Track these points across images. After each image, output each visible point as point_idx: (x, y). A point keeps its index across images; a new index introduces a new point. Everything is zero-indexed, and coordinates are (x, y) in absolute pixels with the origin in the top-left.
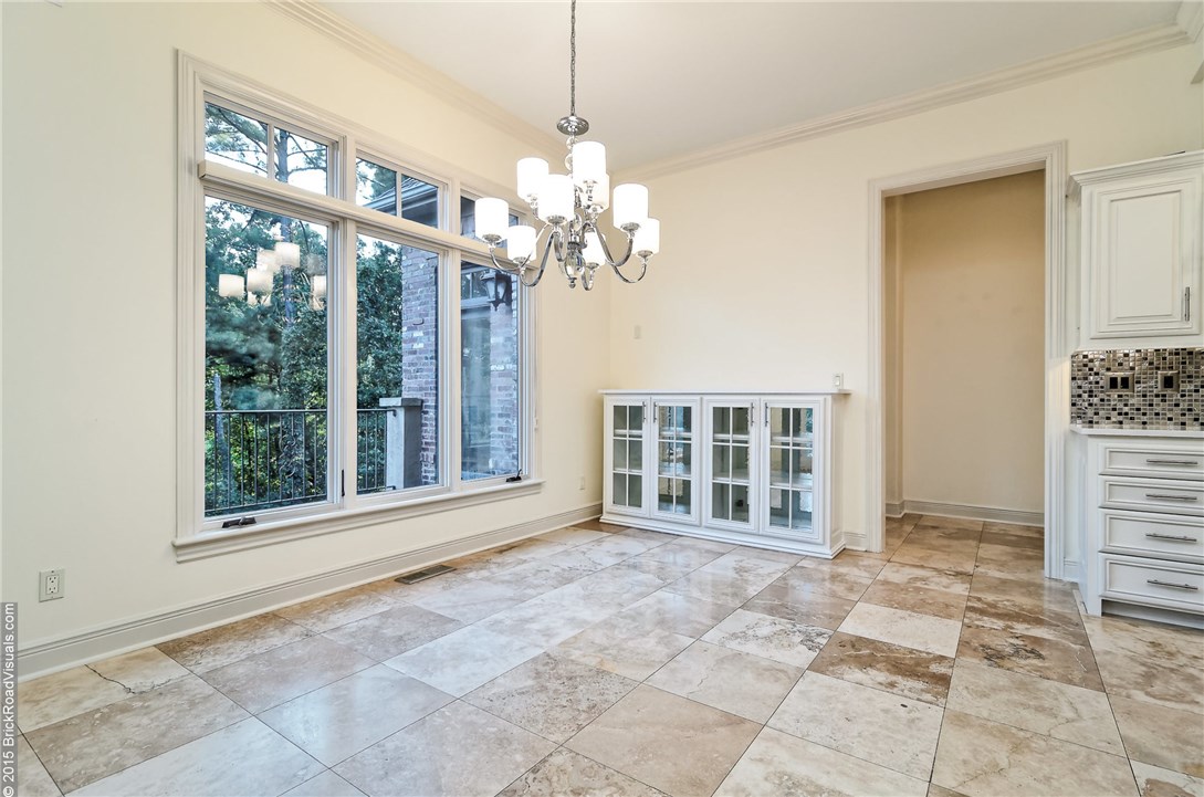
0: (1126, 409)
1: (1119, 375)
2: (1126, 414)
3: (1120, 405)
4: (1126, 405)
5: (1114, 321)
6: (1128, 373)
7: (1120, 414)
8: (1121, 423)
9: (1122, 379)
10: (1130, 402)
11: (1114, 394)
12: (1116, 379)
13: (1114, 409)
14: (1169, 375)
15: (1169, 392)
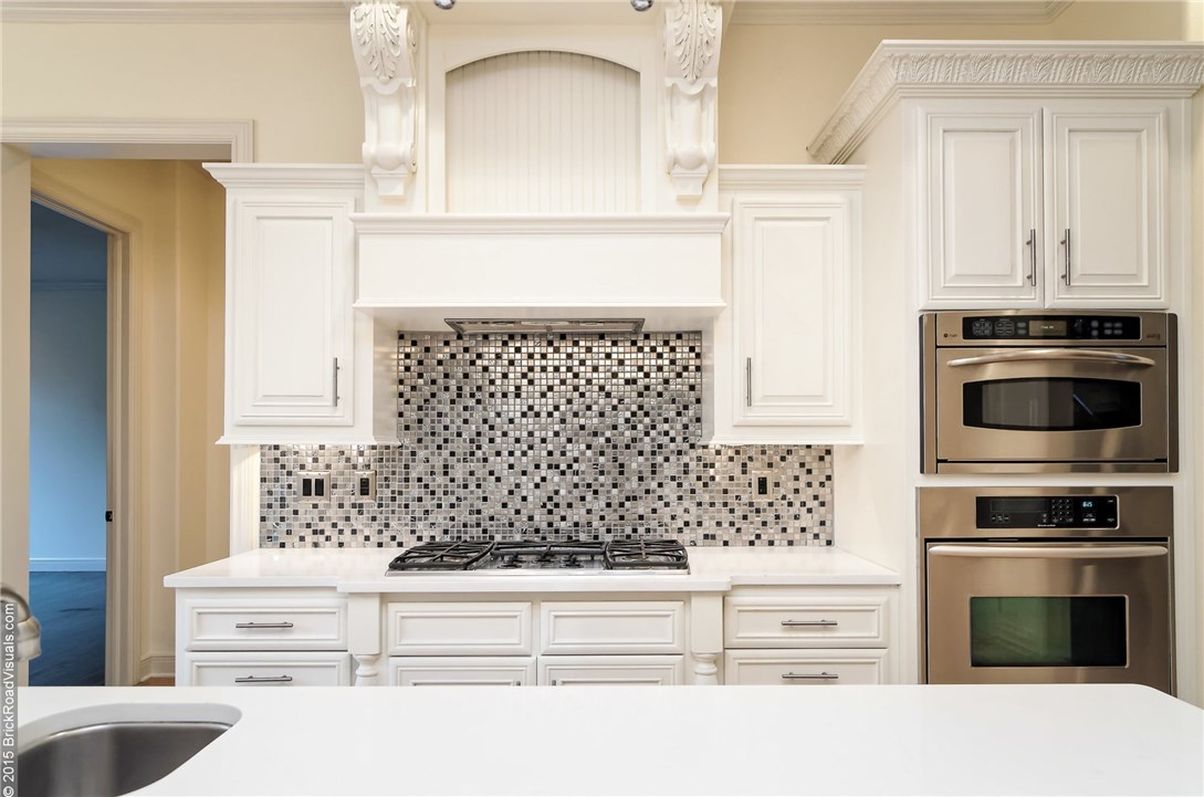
0: (321, 525)
1: (313, 475)
2: (322, 532)
3: (315, 520)
6: (323, 473)
7: (315, 532)
8: (316, 544)
9: (316, 482)
10: (326, 515)
12: (309, 482)
13: (309, 525)
14: (365, 477)
15: (365, 500)
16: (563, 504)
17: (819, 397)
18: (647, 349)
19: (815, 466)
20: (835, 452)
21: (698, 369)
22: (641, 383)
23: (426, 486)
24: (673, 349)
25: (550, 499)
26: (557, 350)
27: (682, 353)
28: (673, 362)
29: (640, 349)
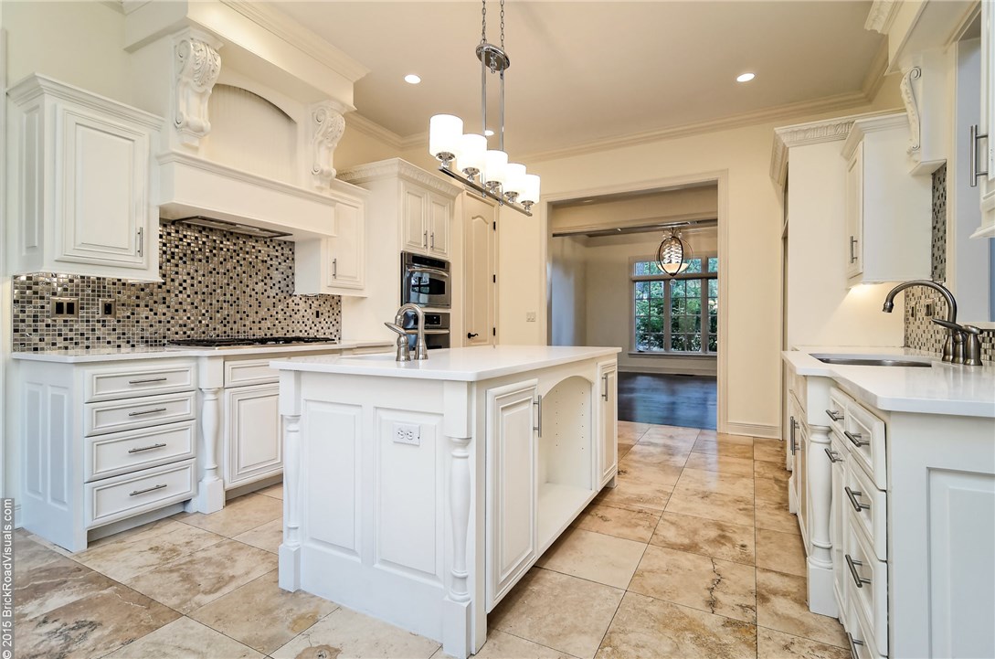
0: (70, 335)
1: (65, 300)
2: (72, 339)
3: (65, 331)
4: (71, 330)
5: (80, 246)
6: (73, 299)
7: (65, 339)
8: (66, 348)
9: (68, 304)
10: (75, 327)
11: (60, 319)
12: (62, 304)
13: (60, 335)
14: (108, 302)
15: (108, 318)
16: (231, 322)
17: (355, 278)
18: (271, 247)
19: (335, 306)
20: (342, 299)
21: (293, 259)
22: (269, 262)
23: (151, 310)
24: (282, 248)
25: (225, 319)
26: (228, 240)
27: (286, 251)
28: (282, 255)
29: (268, 246)
